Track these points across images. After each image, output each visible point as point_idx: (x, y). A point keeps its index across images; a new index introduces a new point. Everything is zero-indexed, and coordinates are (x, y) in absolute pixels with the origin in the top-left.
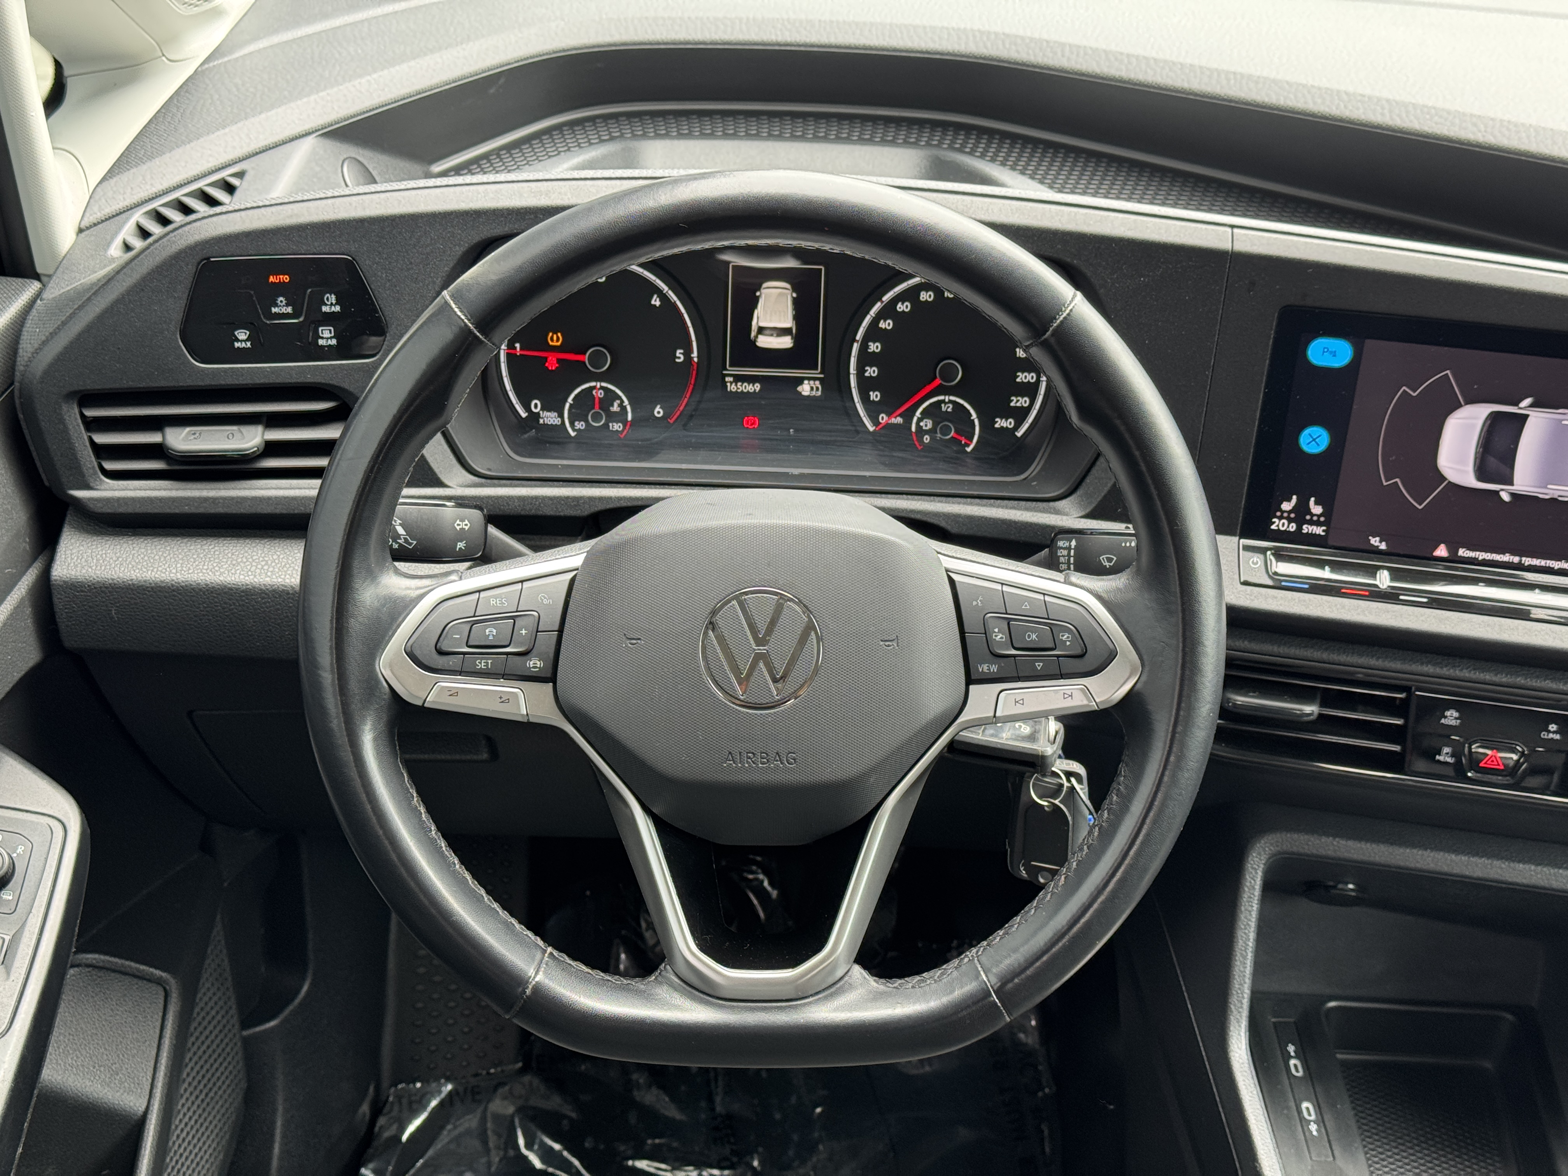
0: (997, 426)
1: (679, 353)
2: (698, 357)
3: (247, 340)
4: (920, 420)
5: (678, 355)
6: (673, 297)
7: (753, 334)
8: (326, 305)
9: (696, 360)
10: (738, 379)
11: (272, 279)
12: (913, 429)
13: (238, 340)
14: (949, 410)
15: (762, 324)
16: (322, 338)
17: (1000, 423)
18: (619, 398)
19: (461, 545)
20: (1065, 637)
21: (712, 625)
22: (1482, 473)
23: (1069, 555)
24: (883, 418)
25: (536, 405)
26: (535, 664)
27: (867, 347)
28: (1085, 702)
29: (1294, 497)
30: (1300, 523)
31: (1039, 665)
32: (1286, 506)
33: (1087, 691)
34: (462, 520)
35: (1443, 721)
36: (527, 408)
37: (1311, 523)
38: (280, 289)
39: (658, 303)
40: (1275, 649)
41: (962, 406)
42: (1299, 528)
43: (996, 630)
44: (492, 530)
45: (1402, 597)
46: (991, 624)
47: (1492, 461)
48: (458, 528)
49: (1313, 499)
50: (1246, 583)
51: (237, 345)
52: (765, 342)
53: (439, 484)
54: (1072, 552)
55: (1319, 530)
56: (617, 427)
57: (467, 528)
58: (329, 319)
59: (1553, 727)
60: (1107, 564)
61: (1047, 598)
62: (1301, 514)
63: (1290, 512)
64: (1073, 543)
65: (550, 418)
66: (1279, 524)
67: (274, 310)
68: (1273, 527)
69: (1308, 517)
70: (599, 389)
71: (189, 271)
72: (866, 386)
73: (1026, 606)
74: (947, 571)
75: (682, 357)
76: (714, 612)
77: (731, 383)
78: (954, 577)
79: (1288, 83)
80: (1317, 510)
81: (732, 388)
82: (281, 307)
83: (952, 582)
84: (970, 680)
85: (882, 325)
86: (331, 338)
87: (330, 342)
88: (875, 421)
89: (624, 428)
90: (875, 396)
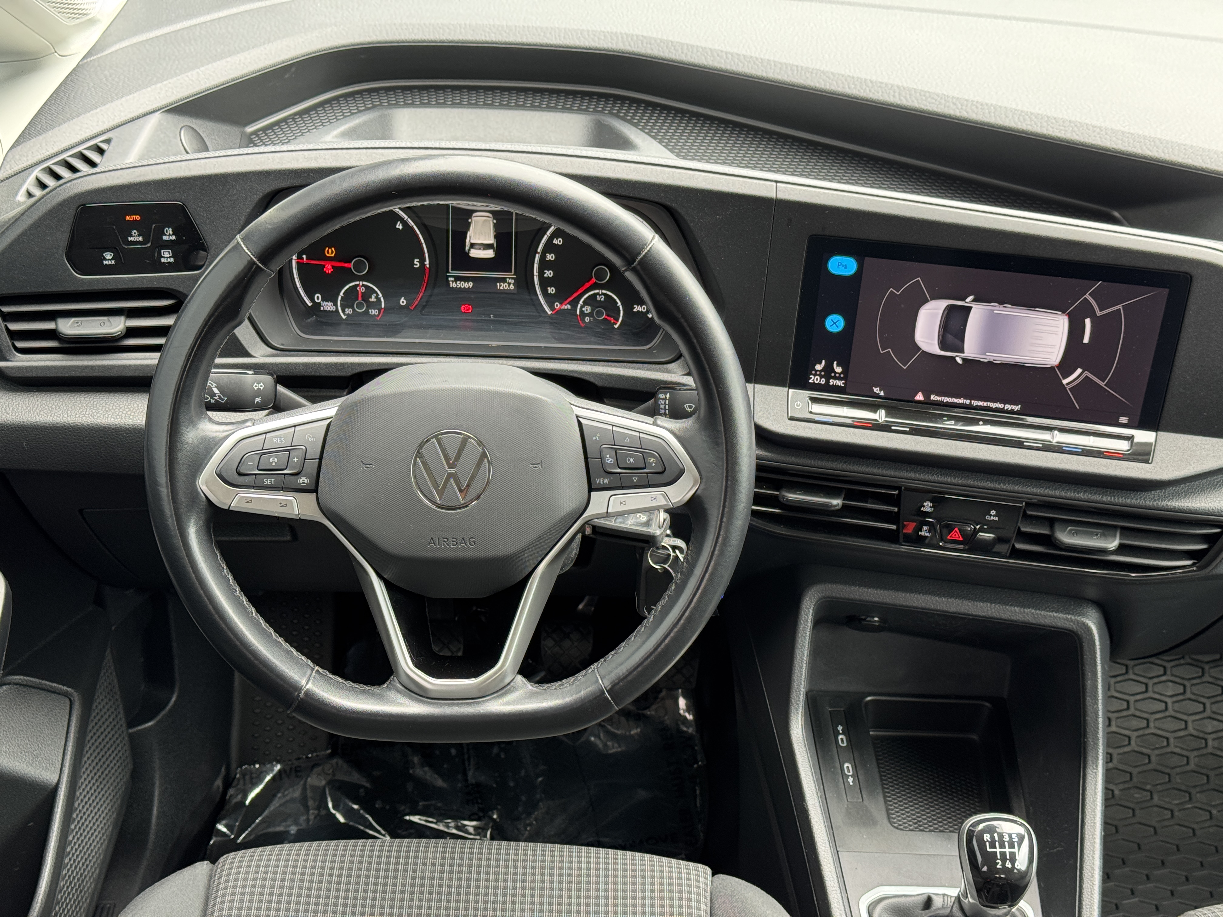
0: (635, 310)
1: (416, 261)
2: (429, 264)
3: (112, 259)
4: (582, 307)
5: (415, 263)
6: (411, 223)
7: (467, 248)
8: (166, 235)
9: (428, 266)
10: (457, 279)
11: (128, 218)
12: (578, 313)
13: (106, 259)
14: (602, 299)
15: (473, 241)
16: (164, 257)
17: (637, 308)
18: (376, 292)
19: (258, 400)
20: (652, 460)
21: (419, 455)
22: (943, 345)
23: (665, 404)
24: (557, 306)
25: (318, 298)
26: (303, 481)
27: (546, 257)
28: (665, 503)
29: (823, 361)
30: (828, 378)
31: (635, 479)
32: (818, 367)
33: (665, 495)
34: (259, 383)
35: (922, 509)
36: (312, 299)
37: (835, 378)
38: (134, 225)
39: (401, 227)
40: (813, 462)
41: (611, 297)
42: (827, 382)
43: (608, 456)
44: (281, 388)
45: (893, 428)
46: (605, 452)
47: (950, 338)
48: (256, 388)
49: (835, 363)
50: (792, 419)
51: (105, 262)
52: (475, 253)
53: (248, 355)
54: (667, 401)
55: (840, 383)
56: (374, 312)
57: (262, 388)
58: (168, 245)
59: (993, 512)
60: (689, 410)
61: (641, 435)
62: (828, 372)
63: (821, 371)
64: (668, 396)
65: (328, 306)
66: (814, 379)
67: (130, 239)
68: (811, 381)
69: (833, 375)
70: (361, 285)
71: (70, 213)
72: (545, 283)
73: (628, 440)
74: (577, 417)
75: (418, 264)
76: (421, 446)
77: (453, 281)
78: (583, 421)
79: (832, 73)
80: (838, 370)
81: (453, 285)
82: (135, 237)
83: (580, 424)
84: (591, 489)
85: (555, 242)
86: (170, 257)
87: (169, 260)
88: (552, 307)
89: (380, 312)
90: (551, 290)
